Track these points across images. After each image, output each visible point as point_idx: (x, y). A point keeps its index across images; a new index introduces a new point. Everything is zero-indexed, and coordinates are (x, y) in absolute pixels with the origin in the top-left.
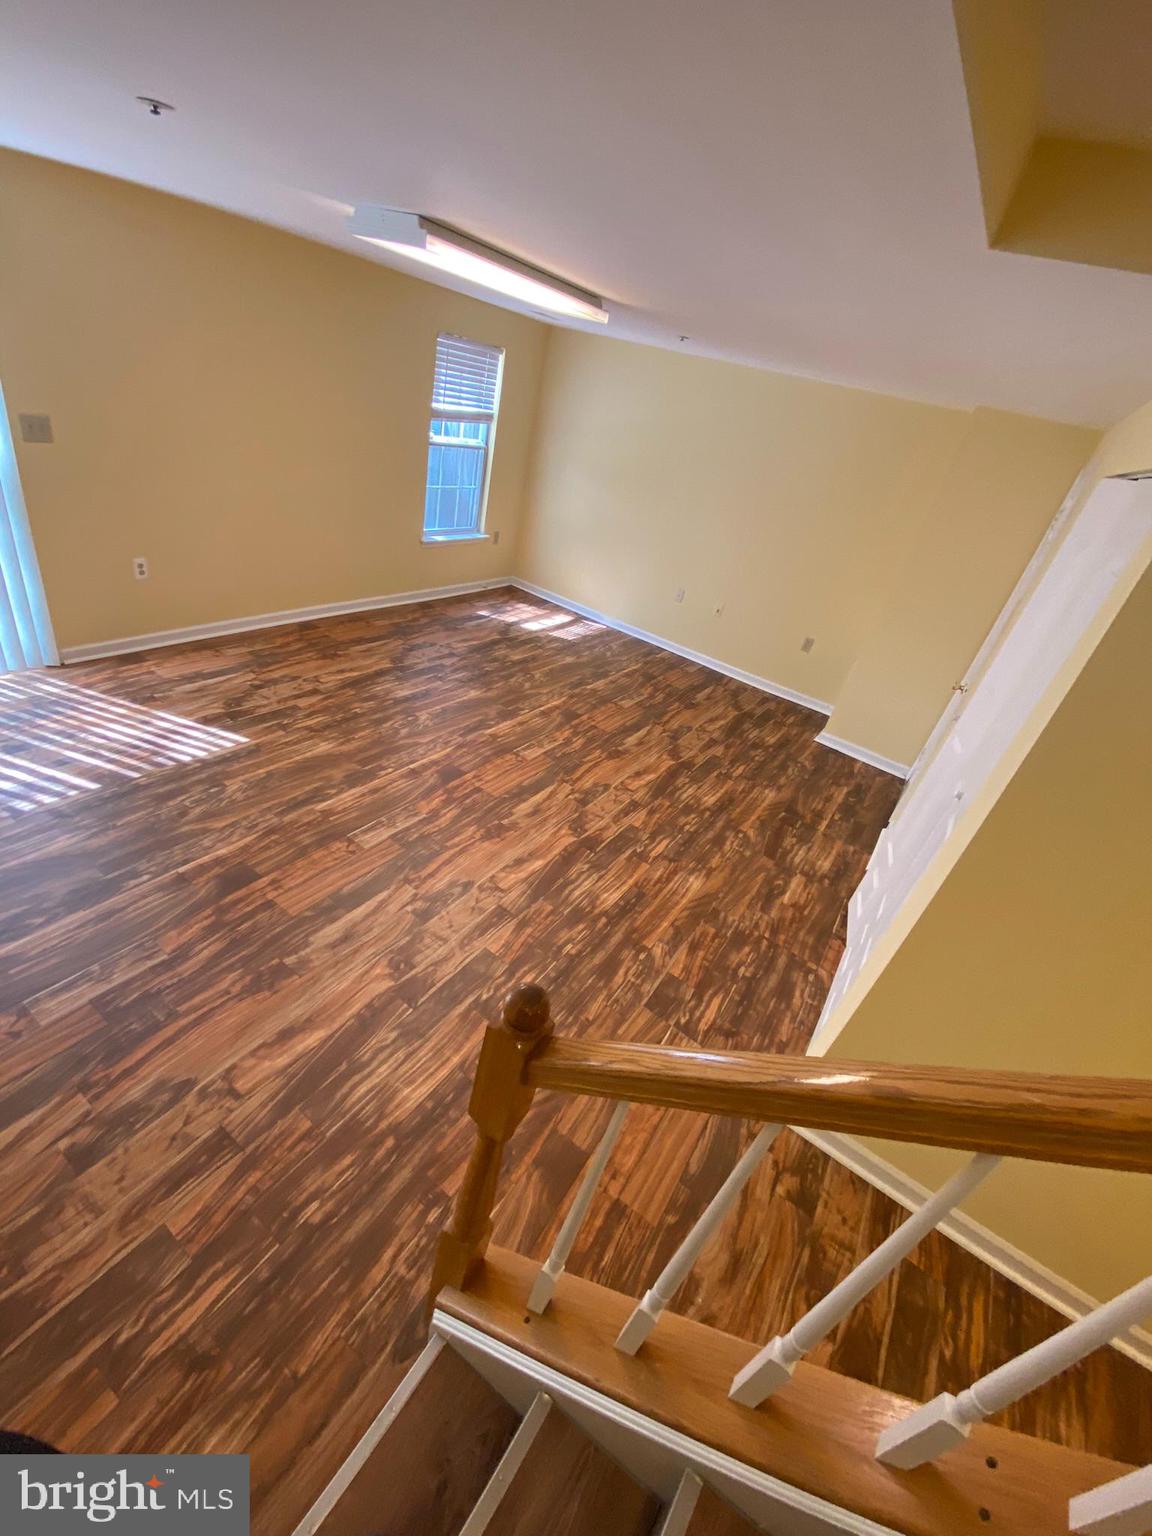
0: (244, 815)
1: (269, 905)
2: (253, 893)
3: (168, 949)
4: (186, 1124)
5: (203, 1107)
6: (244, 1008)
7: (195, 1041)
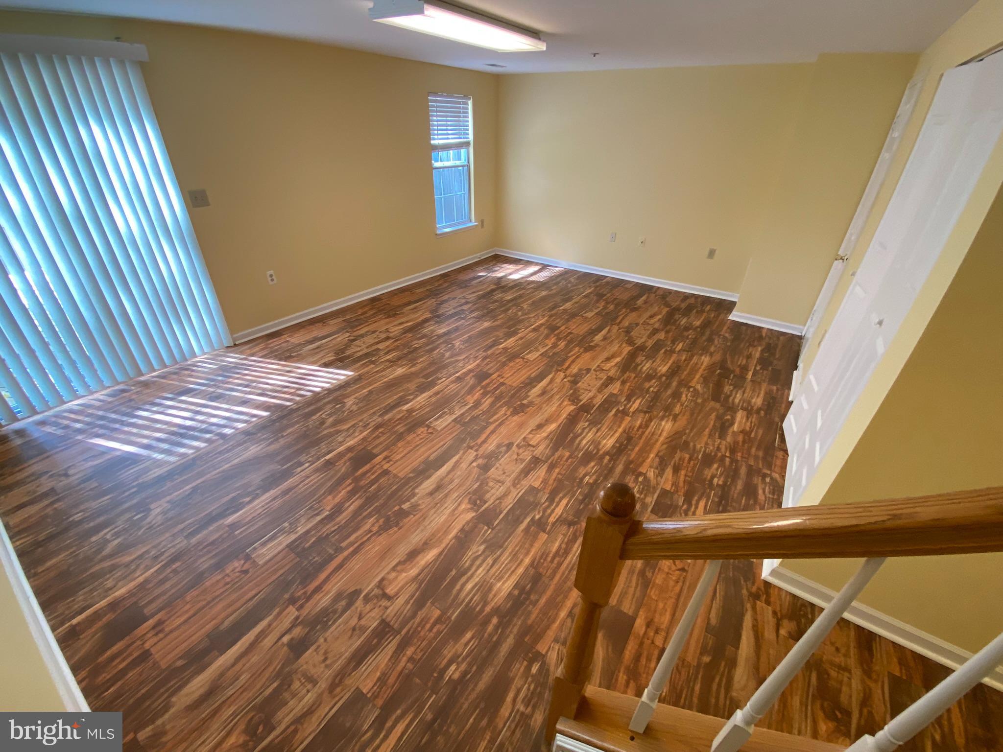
0: (360, 418)
1: (386, 472)
2: (374, 467)
3: (329, 508)
4: (360, 618)
5: (368, 607)
6: (382, 541)
7: (356, 564)
